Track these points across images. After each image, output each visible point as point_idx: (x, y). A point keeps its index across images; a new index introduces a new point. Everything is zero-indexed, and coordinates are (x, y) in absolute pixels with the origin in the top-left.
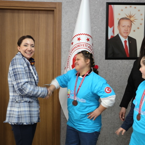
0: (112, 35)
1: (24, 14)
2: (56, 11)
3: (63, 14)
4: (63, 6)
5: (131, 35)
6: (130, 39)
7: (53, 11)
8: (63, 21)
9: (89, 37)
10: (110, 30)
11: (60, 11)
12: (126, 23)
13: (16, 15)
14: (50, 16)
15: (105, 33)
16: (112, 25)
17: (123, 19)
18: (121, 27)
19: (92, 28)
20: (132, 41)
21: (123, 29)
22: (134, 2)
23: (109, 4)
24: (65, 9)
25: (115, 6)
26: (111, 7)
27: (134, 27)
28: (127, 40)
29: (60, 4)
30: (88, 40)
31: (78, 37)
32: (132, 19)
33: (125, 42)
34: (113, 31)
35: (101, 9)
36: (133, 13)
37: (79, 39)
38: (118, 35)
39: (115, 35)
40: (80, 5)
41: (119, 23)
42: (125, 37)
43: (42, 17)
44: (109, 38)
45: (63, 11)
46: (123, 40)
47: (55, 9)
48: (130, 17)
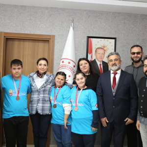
0: (91, 59)
2: (51, 41)
3: (56, 43)
4: (56, 37)
8: (55, 48)
9: (70, 61)
11: (54, 41)
12: (101, 51)
13: (22, 43)
14: (46, 44)
16: (91, 52)
17: (99, 48)
18: (97, 54)
19: (76, 54)
20: (105, 65)
21: (99, 56)
22: (107, 37)
23: (89, 37)
25: (93, 39)
26: (91, 40)
28: (101, 63)
29: (54, 36)
30: (69, 63)
32: (105, 49)
33: (100, 65)
34: (92, 57)
35: (83, 41)
36: (106, 45)
37: (63, 62)
38: (95, 60)
41: (96, 51)
42: (100, 61)
43: (41, 45)
45: (56, 41)
46: (98, 63)
47: (50, 40)
48: (104, 47)
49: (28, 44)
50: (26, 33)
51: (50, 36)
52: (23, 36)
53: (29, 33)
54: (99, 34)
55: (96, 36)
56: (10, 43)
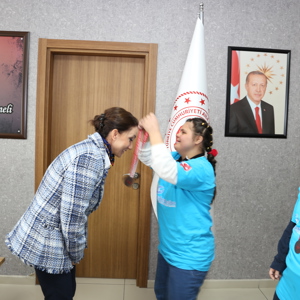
0: (237, 97)
1: (97, 63)
2: (149, 57)
3: (160, 61)
4: (160, 49)
5: (267, 99)
7: (144, 57)
8: (159, 73)
9: (204, 98)
10: (233, 89)
11: (155, 57)
12: (258, 80)
13: (85, 63)
14: (139, 66)
15: (225, 94)
16: (237, 82)
17: (253, 73)
18: (250, 86)
20: (268, 109)
21: (253, 90)
22: (270, 48)
23: (232, 49)
24: (163, 55)
25: (242, 52)
26: (236, 54)
27: (270, 86)
28: (259, 106)
29: (155, 46)
30: (202, 102)
31: (187, 96)
32: (267, 74)
33: (257, 109)
34: (239, 92)
35: (220, 57)
36: (268, 66)
37: (187, 101)
38: (246, 97)
39: (241, 98)
41: (248, 79)
42: (257, 102)
43: (126, 67)
44: (232, 102)
45: (160, 57)
46: (253, 106)
47: (147, 55)
48: (265, 70)
49: (98, 67)
50: (95, 39)
51: (148, 45)
52: (87, 46)
53: (101, 39)
54: (255, 42)
55: (248, 46)
56: (59, 63)
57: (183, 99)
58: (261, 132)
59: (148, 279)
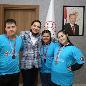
0: (66, 23)
1: (20, 12)
2: (37, 10)
3: (40, 11)
4: (40, 7)
5: (76, 23)
6: (75, 25)
7: (35, 10)
8: (40, 15)
10: (65, 20)
11: (39, 10)
12: (73, 17)
13: (16, 12)
14: (33, 13)
15: (62, 22)
16: (66, 17)
17: (72, 14)
18: (71, 19)
21: (72, 20)
22: (77, 5)
23: (64, 7)
24: (41, 9)
25: (68, 7)
26: (66, 8)
27: (77, 19)
28: (74, 25)
29: (39, 6)
30: (53, 24)
32: (76, 15)
33: (73, 26)
34: (67, 21)
35: (60, 9)
36: (77, 12)
37: (48, 24)
38: (69, 23)
39: (68, 23)
40: (49, 7)
42: (73, 24)
43: (29, 13)
44: (64, 24)
45: (40, 10)
46: (72, 25)
48: (76, 13)
49: (20, 13)
50: (18, 4)
51: (36, 6)
52: (16, 7)
53: (20, 4)
54: (72, 4)
55: (70, 5)
56: (7, 12)
57: (46, 24)
58: (74, 34)
59: (38, 83)
